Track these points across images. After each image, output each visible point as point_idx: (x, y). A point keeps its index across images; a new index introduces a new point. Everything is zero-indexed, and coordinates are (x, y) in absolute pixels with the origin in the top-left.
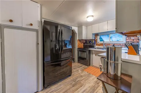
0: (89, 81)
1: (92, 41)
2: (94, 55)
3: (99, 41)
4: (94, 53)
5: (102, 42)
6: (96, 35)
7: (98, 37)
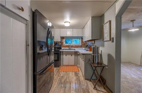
0: (71, 77)
1: (58, 43)
2: (64, 56)
3: (64, 43)
4: (65, 54)
5: (67, 44)
6: (62, 38)
7: (64, 40)
